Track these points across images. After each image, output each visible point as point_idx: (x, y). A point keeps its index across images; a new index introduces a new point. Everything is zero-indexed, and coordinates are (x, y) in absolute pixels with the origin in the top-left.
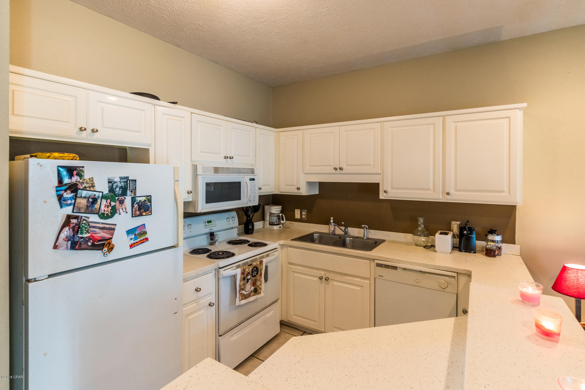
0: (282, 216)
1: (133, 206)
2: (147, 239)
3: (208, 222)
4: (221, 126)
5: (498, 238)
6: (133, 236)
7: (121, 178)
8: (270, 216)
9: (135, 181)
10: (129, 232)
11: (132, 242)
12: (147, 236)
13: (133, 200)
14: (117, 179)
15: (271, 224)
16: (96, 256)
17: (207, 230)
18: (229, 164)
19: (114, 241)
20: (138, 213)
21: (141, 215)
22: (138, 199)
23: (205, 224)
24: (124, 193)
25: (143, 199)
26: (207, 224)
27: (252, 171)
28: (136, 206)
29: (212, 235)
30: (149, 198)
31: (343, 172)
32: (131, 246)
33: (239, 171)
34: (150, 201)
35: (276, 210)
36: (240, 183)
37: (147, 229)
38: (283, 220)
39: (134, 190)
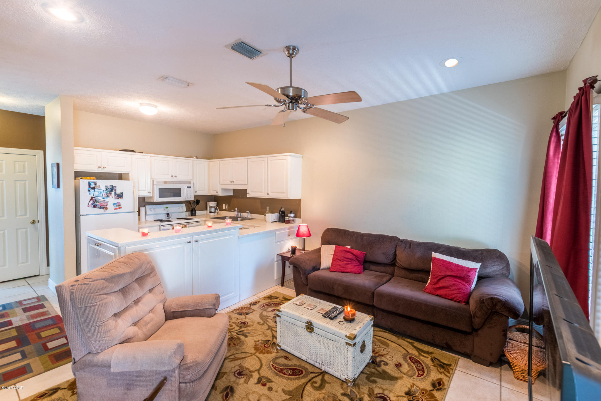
0: (217, 208)
1: (115, 195)
2: (121, 207)
3: (166, 208)
4: (169, 161)
5: (292, 215)
6: (115, 206)
7: (110, 186)
8: (209, 208)
9: (116, 187)
10: (114, 204)
11: (115, 208)
12: (121, 206)
13: (115, 193)
14: (109, 186)
15: (211, 212)
16: (101, 211)
17: (166, 212)
18: (175, 179)
19: (108, 207)
20: (117, 198)
21: (118, 199)
22: (117, 193)
23: (164, 209)
24: (112, 190)
25: (119, 193)
26: (165, 209)
27: (190, 183)
28: (116, 195)
29: (168, 214)
30: (122, 193)
31: (234, 183)
32: (115, 209)
33: (180, 183)
34: (122, 194)
35: (213, 204)
36: (181, 188)
37: (121, 204)
38: (217, 210)
39: (115, 190)
